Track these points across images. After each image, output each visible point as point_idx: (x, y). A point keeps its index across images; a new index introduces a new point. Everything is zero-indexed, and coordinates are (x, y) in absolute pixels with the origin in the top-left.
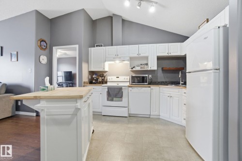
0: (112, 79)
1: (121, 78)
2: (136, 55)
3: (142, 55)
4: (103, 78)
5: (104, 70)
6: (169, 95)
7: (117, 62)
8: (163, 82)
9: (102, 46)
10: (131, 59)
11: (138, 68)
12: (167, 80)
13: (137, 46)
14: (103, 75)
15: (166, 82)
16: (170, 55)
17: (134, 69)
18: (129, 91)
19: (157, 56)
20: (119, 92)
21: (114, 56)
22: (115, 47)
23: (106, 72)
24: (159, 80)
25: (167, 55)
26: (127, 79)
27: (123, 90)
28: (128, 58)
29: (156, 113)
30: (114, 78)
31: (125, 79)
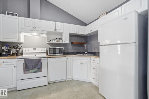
0: (28, 50)
1: (39, 50)
2: (53, 30)
3: (58, 31)
4: (18, 50)
5: (19, 42)
6: (80, 62)
7: (35, 34)
8: (72, 52)
9: (16, 16)
10: (49, 33)
11: (54, 42)
12: (75, 51)
13: (54, 22)
14: (18, 46)
15: (74, 52)
16: (78, 33)
17: (51, 42)
18: (49, 62)
19: (70, 33)
20: (38, 63)
21: (31, 28)
22: (33, 20)
23: (22, 43)
24: (69, 51)
25: (76, 33)
26: (44, 50)
27: (42, 61)
28: (46, 32)
29: (71, 77)
30: (31, 50)
31: (42, 50)
